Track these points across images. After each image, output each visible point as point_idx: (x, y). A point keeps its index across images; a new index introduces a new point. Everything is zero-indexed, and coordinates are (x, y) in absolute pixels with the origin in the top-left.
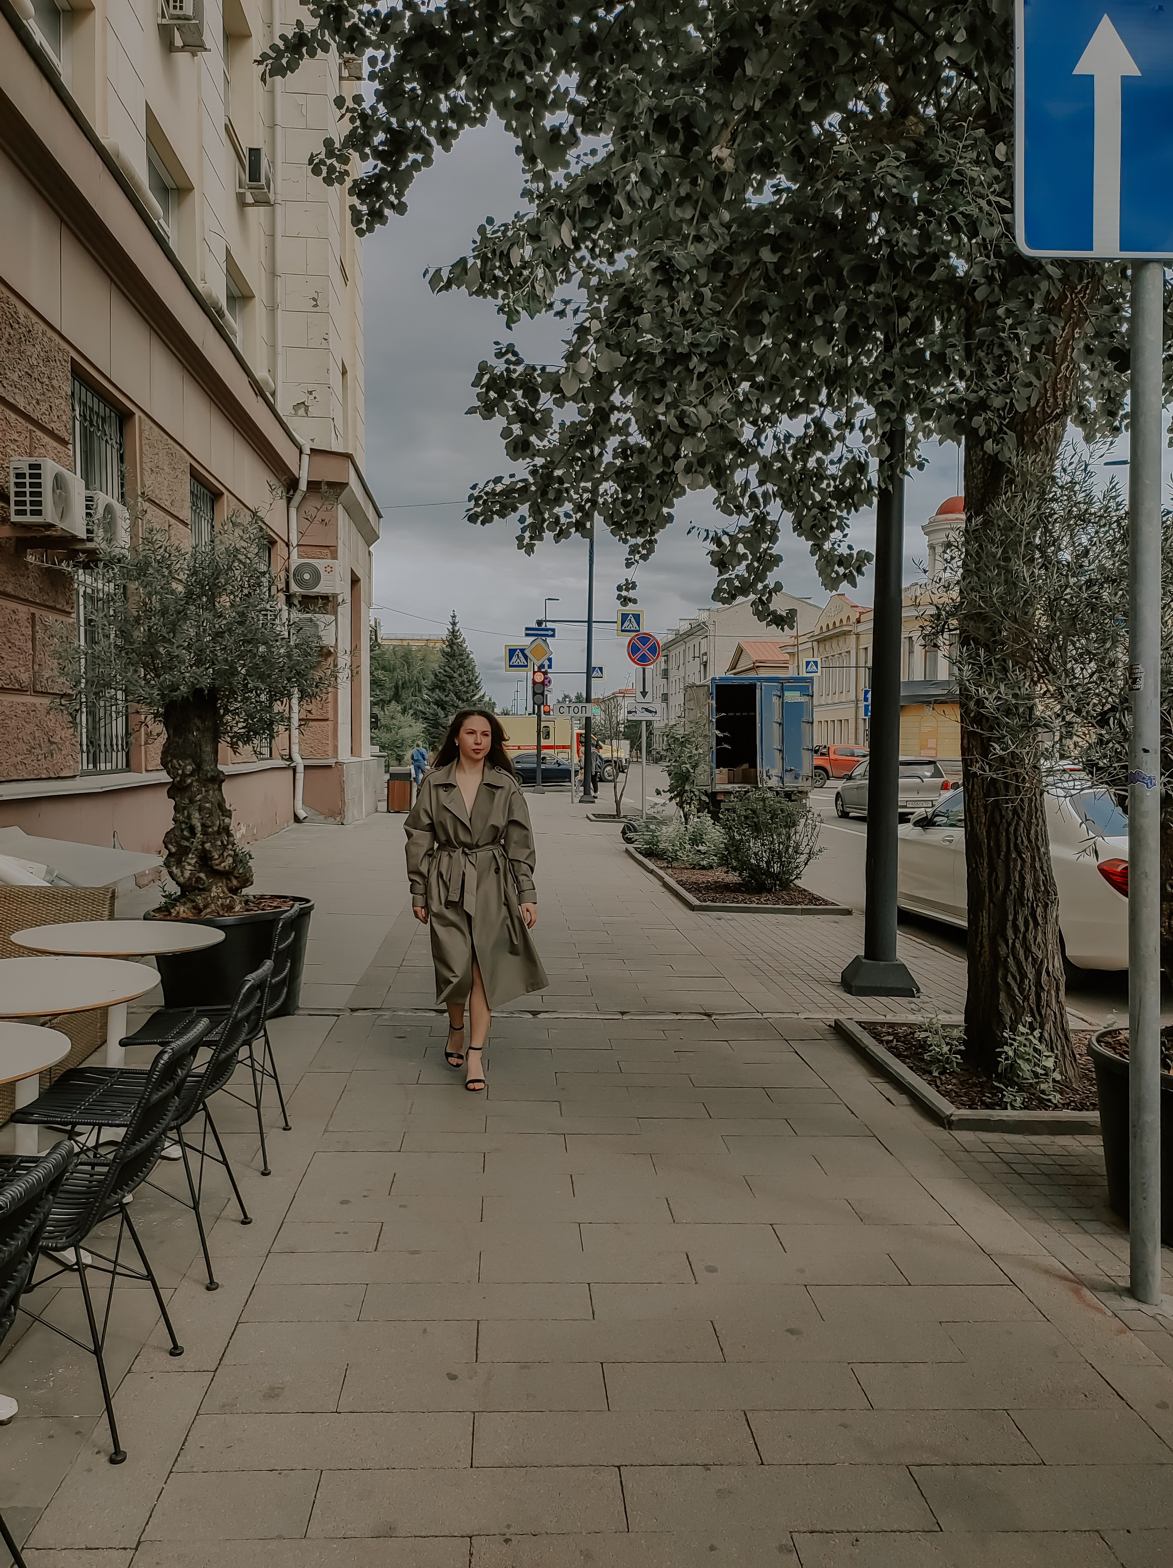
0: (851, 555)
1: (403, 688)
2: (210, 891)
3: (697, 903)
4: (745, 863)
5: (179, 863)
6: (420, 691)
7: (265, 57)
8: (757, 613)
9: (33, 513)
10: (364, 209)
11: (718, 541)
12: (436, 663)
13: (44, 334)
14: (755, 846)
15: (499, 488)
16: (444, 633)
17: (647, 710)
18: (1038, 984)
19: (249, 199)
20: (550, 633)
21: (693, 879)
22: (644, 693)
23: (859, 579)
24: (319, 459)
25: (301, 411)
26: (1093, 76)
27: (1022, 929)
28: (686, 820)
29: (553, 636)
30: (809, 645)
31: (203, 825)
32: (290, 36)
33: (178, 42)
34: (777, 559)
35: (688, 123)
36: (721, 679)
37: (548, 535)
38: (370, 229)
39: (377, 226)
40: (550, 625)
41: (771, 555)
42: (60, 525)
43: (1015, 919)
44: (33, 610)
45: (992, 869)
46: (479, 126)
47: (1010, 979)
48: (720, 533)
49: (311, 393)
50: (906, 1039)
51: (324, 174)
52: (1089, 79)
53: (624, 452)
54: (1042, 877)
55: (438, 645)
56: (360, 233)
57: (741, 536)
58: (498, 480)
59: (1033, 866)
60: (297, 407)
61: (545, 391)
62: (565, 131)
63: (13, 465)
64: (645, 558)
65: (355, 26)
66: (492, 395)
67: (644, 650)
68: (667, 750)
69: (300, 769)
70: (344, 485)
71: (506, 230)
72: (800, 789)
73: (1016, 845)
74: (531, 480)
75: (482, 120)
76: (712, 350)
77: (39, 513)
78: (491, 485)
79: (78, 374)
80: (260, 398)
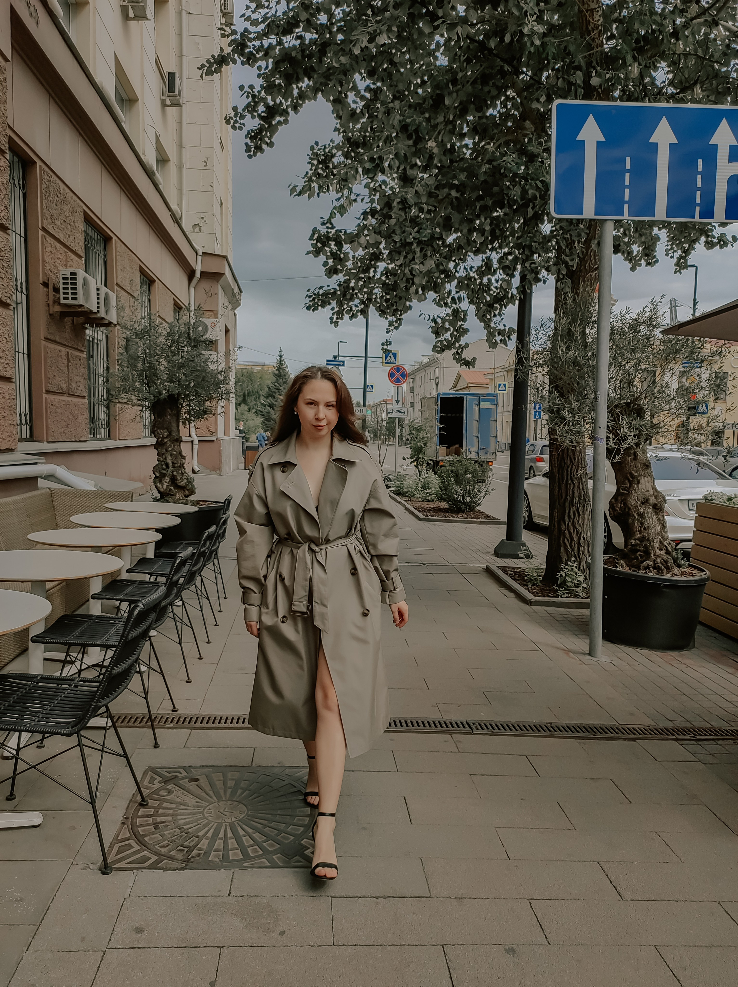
0: (505, 330)
1: (248, 396)
2: (175, 496)
3: (423, 517)
4: (450, 496)
5: (160, 481)
6: (259, 398)
7: (203, 66)
8: (456, 359)
9: (73, 299)
10: (252, 145)
11: (435, 321)
12: (269, 381)
13: (72, 198)
14: (456, 488)
15: (321, 292)
16: (274, 360)
17: (399, 411)
18: (579, 545)
19: (168, 102)
20: (342, 363)
21: (422, 506)
22: (398, 402)
23: (509, 342)
24: (207, 258)
25: (197, 229)
26: (584, 141)
27: (572, 517)
28: (420, 474)
29: (343, 365)
30: (502, 373)
31: (173, 463)
32: (216, 55)
33: (132, 15)
34: (466, 331)
35: (417, 131)
36: (443, 394)
37: (346, 317)
38: (255, 154)
39: (259, 154)
40: (341, 359)
41: (463, 329)
42: (86, 305)
43: (569, 512)
44: (67, 350)
45: (560, 488)
46: (313, 101)
47: (566, 541)
48: (436, 317)
49: (202, 218)
50: (519, 574)
51: (232, 124)
52: (583, 142)
53: (386, 274)
54: (583, 493)
55: (270, 369)
56: (250, 157)
57: (447, 318)
58: (321, 288)
59: (579, 487)
60: (194, 226)
61: (346, 243)
62: (358, 111)
63: (62, 273)
64: (396, 328)
65: (251, 52)
66: (319, 245)
67: (398, 375)
68: (409, 434)
69: (196, 442)
70: (222, 274)
71: (325, 148)
72: (488, 460)
73: (571, 477)
74: (338, 289)
75: (315, 98)
76: (426, 239)
77: (75, 299)
78: (317, 290)
79: (88, 220)
80: (176, 224)
